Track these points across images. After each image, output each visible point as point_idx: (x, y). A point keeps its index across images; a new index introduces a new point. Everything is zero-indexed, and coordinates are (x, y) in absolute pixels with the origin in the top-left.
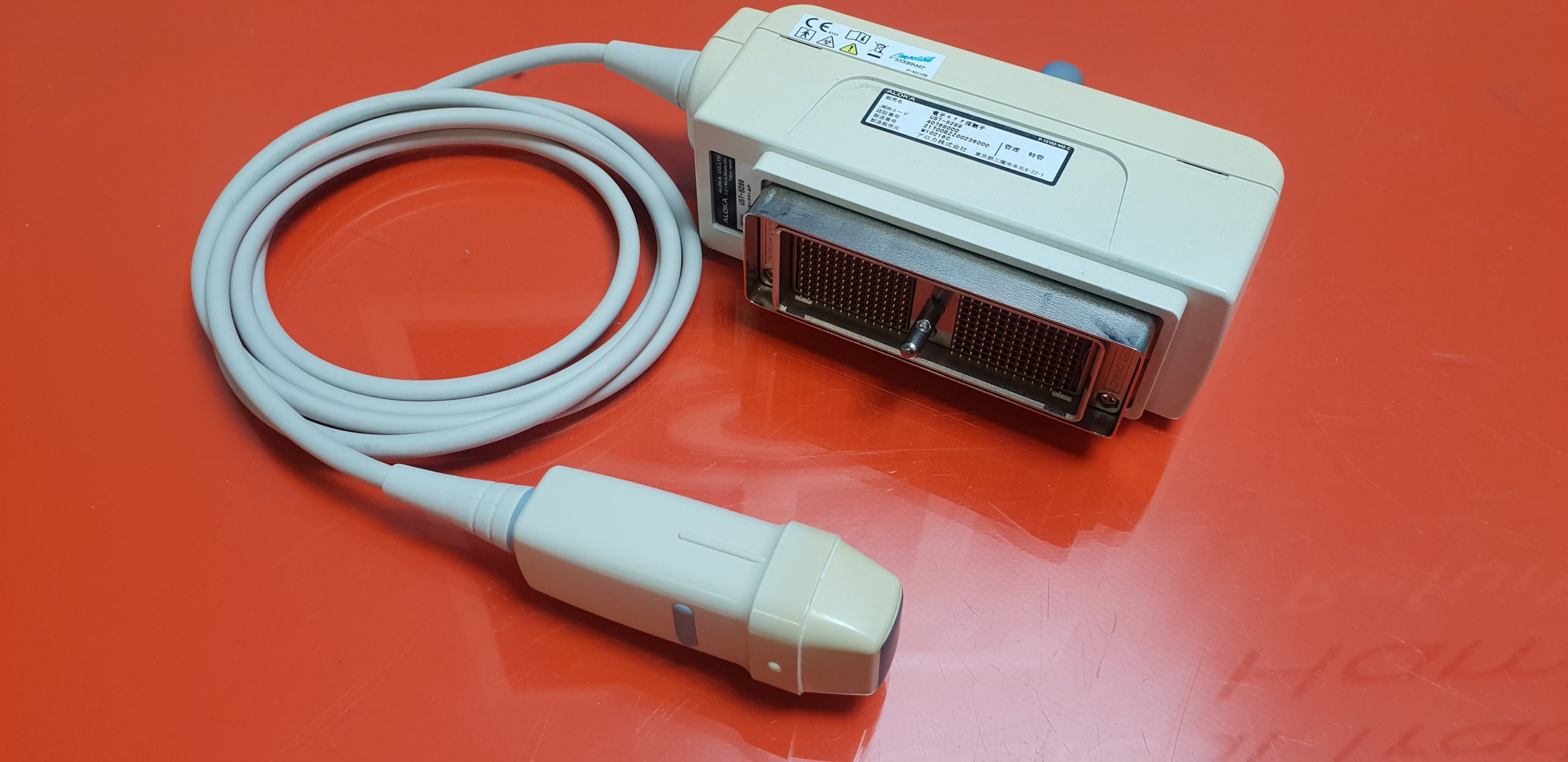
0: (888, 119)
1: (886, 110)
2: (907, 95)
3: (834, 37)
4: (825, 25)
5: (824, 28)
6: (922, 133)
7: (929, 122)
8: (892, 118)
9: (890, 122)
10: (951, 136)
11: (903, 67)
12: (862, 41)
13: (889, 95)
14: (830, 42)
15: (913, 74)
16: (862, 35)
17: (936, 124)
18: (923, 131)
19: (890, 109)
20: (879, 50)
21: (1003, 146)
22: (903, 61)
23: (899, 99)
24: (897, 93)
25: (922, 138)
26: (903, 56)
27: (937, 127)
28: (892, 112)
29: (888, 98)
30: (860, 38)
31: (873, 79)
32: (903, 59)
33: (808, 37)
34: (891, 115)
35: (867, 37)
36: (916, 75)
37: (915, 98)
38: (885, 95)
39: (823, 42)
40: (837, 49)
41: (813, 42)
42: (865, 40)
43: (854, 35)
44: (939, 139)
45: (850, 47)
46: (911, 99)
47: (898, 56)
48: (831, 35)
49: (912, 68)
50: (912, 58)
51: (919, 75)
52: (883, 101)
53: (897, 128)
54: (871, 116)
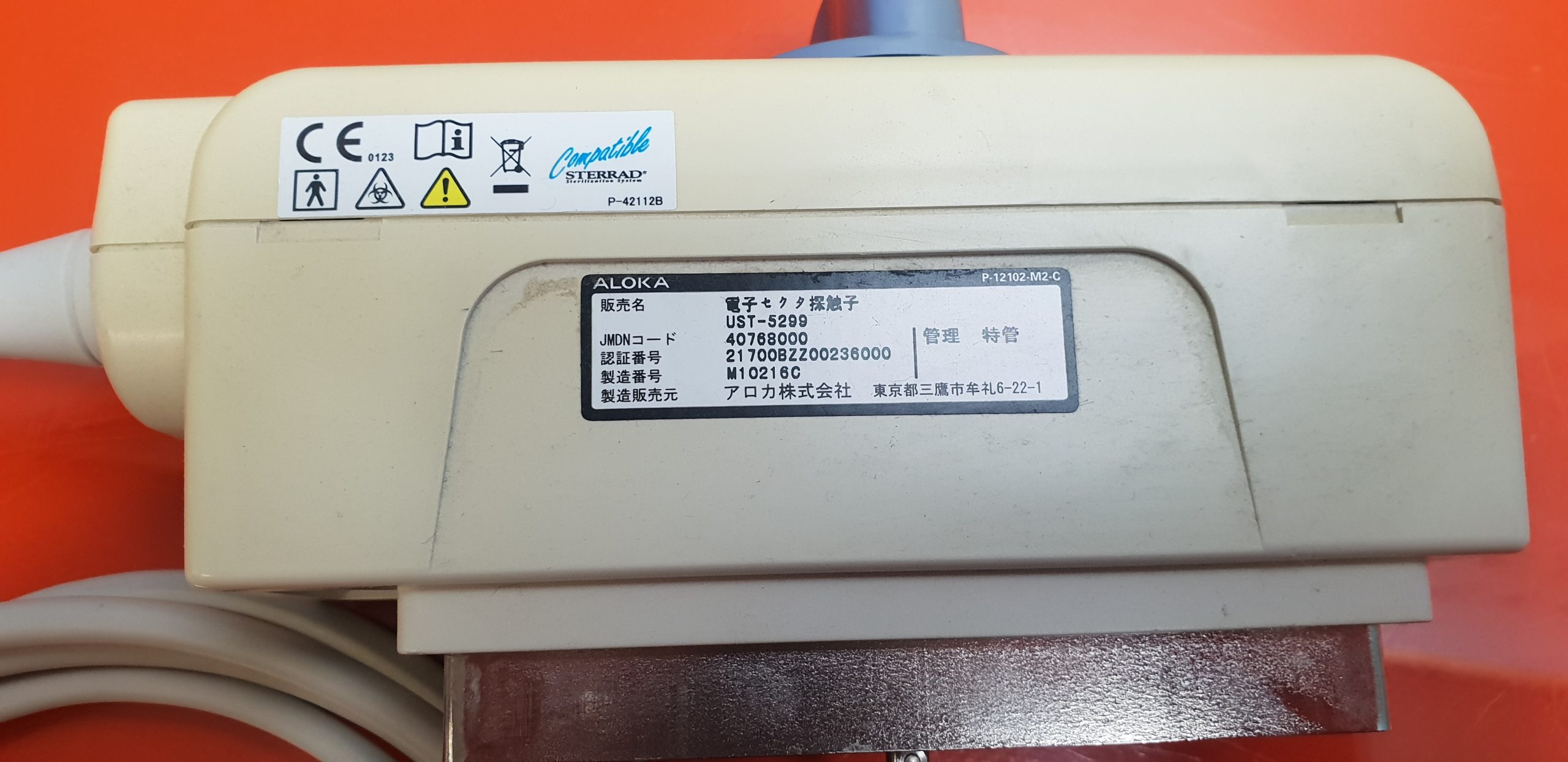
0: (639, 376)
1: (623, 348)
2: (643, 276)
3: (385, 165)
4: (349, 136)
5: (349, 148)
6: (732, 382)
7: (730, 340)
8: (647, 366)
9: (648, 384)
10: (798, 363)
11: (594, 195)
12: (457, 152)
13: (606, 296)
14: (386, 191)
15: (629, 208)
16: (451, 129)
17: (749, 338)
18: (732, 374)
19: (626, 339)
20: (513, 165)
21: (921, 339)
22: (585, 176)
23: (632, 297)
24: (618, 278)
25: (739, 400)
26: (582, 158)
27: (756, 346)
28: (638, 348)
29: (607, 306)
30: (450, 144)
31: (544, 263)
32: (580, 167)
33: (327, 197)
34: (639, 358)
35: (465, 131)
36: (636, 208)
37: (666, 276)
38: (597, 299)
39: (369, 200)
40: (413, 206)
41: (347, 208)
42: (465, 143)
43: (430, 141)
44: (777, 382)
45: (440, 182)
46: (658, 283)
47: (564, 163)
48: (377, 164)
49: (620, 189)
50: (600, 154)
51: (643, 207)
52: (603, 323)
53: (671, 394)
54: (597, 387)
